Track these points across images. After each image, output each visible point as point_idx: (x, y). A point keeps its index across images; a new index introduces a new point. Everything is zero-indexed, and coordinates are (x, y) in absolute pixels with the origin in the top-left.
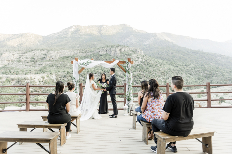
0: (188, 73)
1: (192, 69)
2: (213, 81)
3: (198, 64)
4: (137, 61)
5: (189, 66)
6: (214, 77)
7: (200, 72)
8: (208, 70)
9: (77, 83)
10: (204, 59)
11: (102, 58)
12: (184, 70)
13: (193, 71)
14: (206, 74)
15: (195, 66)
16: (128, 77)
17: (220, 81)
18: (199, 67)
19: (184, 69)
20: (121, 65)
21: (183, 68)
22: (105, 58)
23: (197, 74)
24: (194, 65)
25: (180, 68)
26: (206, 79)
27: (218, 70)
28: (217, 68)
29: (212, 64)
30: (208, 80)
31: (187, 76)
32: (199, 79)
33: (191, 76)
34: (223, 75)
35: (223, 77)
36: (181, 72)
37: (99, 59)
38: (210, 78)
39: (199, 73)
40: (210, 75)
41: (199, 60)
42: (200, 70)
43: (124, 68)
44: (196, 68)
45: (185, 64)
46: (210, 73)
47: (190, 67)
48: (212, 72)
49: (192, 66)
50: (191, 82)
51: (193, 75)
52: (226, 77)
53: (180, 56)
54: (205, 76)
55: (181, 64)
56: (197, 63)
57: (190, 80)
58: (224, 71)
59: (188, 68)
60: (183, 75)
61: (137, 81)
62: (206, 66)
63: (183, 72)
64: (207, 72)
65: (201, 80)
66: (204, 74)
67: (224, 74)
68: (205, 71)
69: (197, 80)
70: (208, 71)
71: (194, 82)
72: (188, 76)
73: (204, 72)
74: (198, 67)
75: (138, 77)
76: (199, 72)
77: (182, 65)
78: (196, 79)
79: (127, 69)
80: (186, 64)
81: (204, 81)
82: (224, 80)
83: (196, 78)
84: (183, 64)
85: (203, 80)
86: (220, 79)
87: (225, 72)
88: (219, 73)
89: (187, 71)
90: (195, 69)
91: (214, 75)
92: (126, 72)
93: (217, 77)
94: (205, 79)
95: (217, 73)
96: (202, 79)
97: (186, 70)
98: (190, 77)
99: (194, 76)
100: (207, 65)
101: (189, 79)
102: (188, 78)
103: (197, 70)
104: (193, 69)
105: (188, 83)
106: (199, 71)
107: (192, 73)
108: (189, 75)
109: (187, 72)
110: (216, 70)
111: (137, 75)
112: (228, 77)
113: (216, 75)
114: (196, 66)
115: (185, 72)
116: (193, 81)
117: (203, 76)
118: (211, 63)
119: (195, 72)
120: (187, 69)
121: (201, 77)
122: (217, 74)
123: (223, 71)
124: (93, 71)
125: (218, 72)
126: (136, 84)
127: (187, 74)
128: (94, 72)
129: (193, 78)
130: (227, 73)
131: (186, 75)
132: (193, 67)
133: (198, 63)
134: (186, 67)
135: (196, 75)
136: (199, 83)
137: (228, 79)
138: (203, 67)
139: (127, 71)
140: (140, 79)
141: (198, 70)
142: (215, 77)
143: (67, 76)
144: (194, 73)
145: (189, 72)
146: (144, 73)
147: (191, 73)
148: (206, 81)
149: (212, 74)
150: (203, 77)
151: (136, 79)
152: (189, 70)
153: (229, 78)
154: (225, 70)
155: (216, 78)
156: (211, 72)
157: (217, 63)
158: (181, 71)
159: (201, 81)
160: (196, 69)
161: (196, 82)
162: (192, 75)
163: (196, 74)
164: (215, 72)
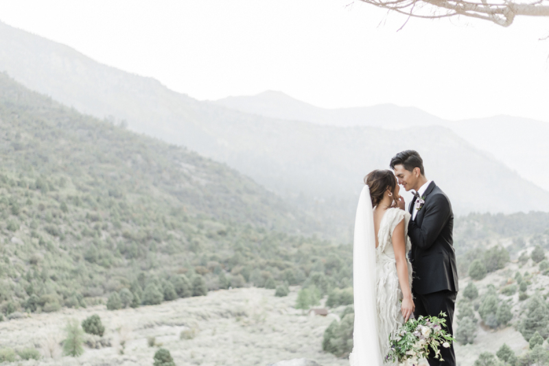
0: (42, 226)
1: (64, 209)
2: (152, 272)
3: (98, 184)
5: (53, 193)
6: (156, 251)
7: (101, 224)
8: (136, 216)
10: (129, 164)
12: (26, 208)
13: (68, 215)
14: (126, 236)
15: (81, 194)
17: (180, 272)
18: (98, 200)
19: (29, 203)
21: (24, 200)
23: (84, 234)
24: (79, 188)
25: (9, 196)
26: (123, 261)
27: (175, 221)
28: (174, 213)
29: (156, 192)
30: (129, 265)
31: (36, 241)
32: (90, 259)
33: (56, 242)
34: (193, 248)
35: (191, 254)
36: (11, 218)
38: (139, 255)
39: (96, 228)
40: (143, 241)
41: (104, 166)
42: (102, 213)
44: (85, 204)
45: (34, 181)
46: (143, 235)
47: (57, 199)
48: (151, 228)
49: (70, 190)
50: (52, 272)
51: (69, 237)
52: (201, 255)
53: (18, 136)
54: (119, 246)
55: (16, 179)
56: (91, 179)
57: (46, 264)
58: (201, 227)
59: (46, 203)
60: (17, 233)
62: (131, 199)
63: (22, 219)
64: (128, 228)
65: (102, 265)
66: (117, 235)
67: (198, 239)
68: (124, 224)
69: (82, 263)
70: (134, 221)
71: (67, 273)
72: (41, 243)
73: (117, 226)
74: (93, 199)
76: (93, 224)
77: (19, 184)
78: (77, 259)
80: (38, 181)
81: (112, 271)
82: (192, 270)
83: (80, 254)
84: (26, 179)
85: (108, 267)
86: (180, 264)
87: (204, 232)
88: (176, 234)
89: (38, 217)
90: (79, 209)
91: (158, 245)
93: (167, 251)
94: (116, 260)
95: (169, 232)
96: (107, 261)
97: (35, 209)
98: (49, 248)
99: (70, 241)
100: (138, 192)
101: (46, 256)
102: (39, 254)
103: (88, 216)
104: (71, 207)
105: (36, 275)
106: (95, 219)
107: (63, 227)
108: (47, 238)
109: (37, 221)
110: (169, 219)
112: (210, 255)
113: (164, 244)
114: (86, 194)
115: (29, 221)
116: (64, 269)
117: (110, 247)
118: (155, 185)
119: (75, 225)
120: (42, 208)
121: (103, 252)
122: (169, 238)
123: (196, 229)
125: (172, 232)
127: (38, 232)
129: (66, 253)
130: (210, 236)
131: (33, 235)
132: (70, 198)
133: (100, 180)
134: (37, 193)
135: (78, 239)
136: (87, 278)
137: (210, 263)
138: (117, 201)
141: (93, 213)
142: (163, 252)
144: (70, 229)
145: (48, 220)
147: (55, 227)
148: (121, 271)
149: (149, 238)
150: (108, 252)
152: (48, 212)
153: (213, 259)
154: (205, 222)
155: (165, 257)
156: (148, 228)
157: (177, 188)
158: (7, 211)
159: (102, 269)
160: (83, 211)
161: (75, 272)
162: (62, 239)
163: (78, 233)
164: (163, 229)
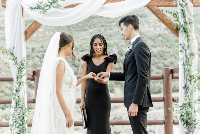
4: (158, 27)
9: (20, 69)
11: (94, 23)
16: (183, 47)
20: (160, 8)
22: (100, 22)
37: (89, 24)
43: (173, 20)
61: (159, 65)
75: (161, 56)
79: (182, 20)
92: (176, 30)
111: (159, 54)
124: (78, 47)
126: (156, 69)
128: (80, 49)
139: (181, 29)
140: (163, 61)
143: (32, 56)
146: (170, 49)
151: (157, 61)
